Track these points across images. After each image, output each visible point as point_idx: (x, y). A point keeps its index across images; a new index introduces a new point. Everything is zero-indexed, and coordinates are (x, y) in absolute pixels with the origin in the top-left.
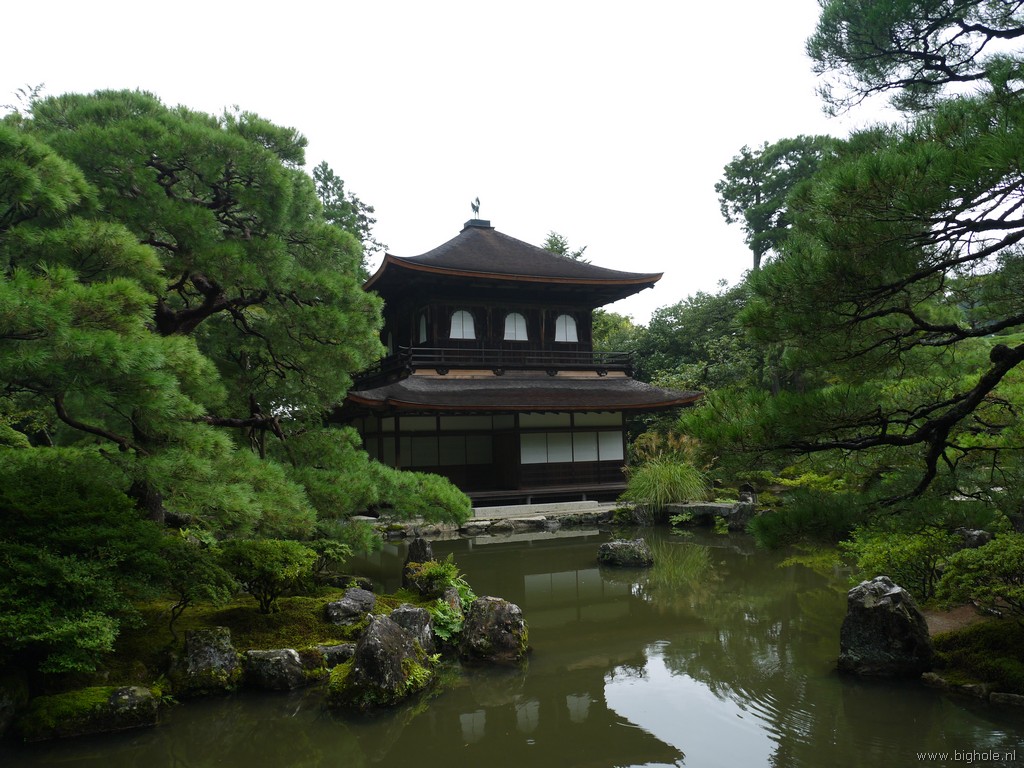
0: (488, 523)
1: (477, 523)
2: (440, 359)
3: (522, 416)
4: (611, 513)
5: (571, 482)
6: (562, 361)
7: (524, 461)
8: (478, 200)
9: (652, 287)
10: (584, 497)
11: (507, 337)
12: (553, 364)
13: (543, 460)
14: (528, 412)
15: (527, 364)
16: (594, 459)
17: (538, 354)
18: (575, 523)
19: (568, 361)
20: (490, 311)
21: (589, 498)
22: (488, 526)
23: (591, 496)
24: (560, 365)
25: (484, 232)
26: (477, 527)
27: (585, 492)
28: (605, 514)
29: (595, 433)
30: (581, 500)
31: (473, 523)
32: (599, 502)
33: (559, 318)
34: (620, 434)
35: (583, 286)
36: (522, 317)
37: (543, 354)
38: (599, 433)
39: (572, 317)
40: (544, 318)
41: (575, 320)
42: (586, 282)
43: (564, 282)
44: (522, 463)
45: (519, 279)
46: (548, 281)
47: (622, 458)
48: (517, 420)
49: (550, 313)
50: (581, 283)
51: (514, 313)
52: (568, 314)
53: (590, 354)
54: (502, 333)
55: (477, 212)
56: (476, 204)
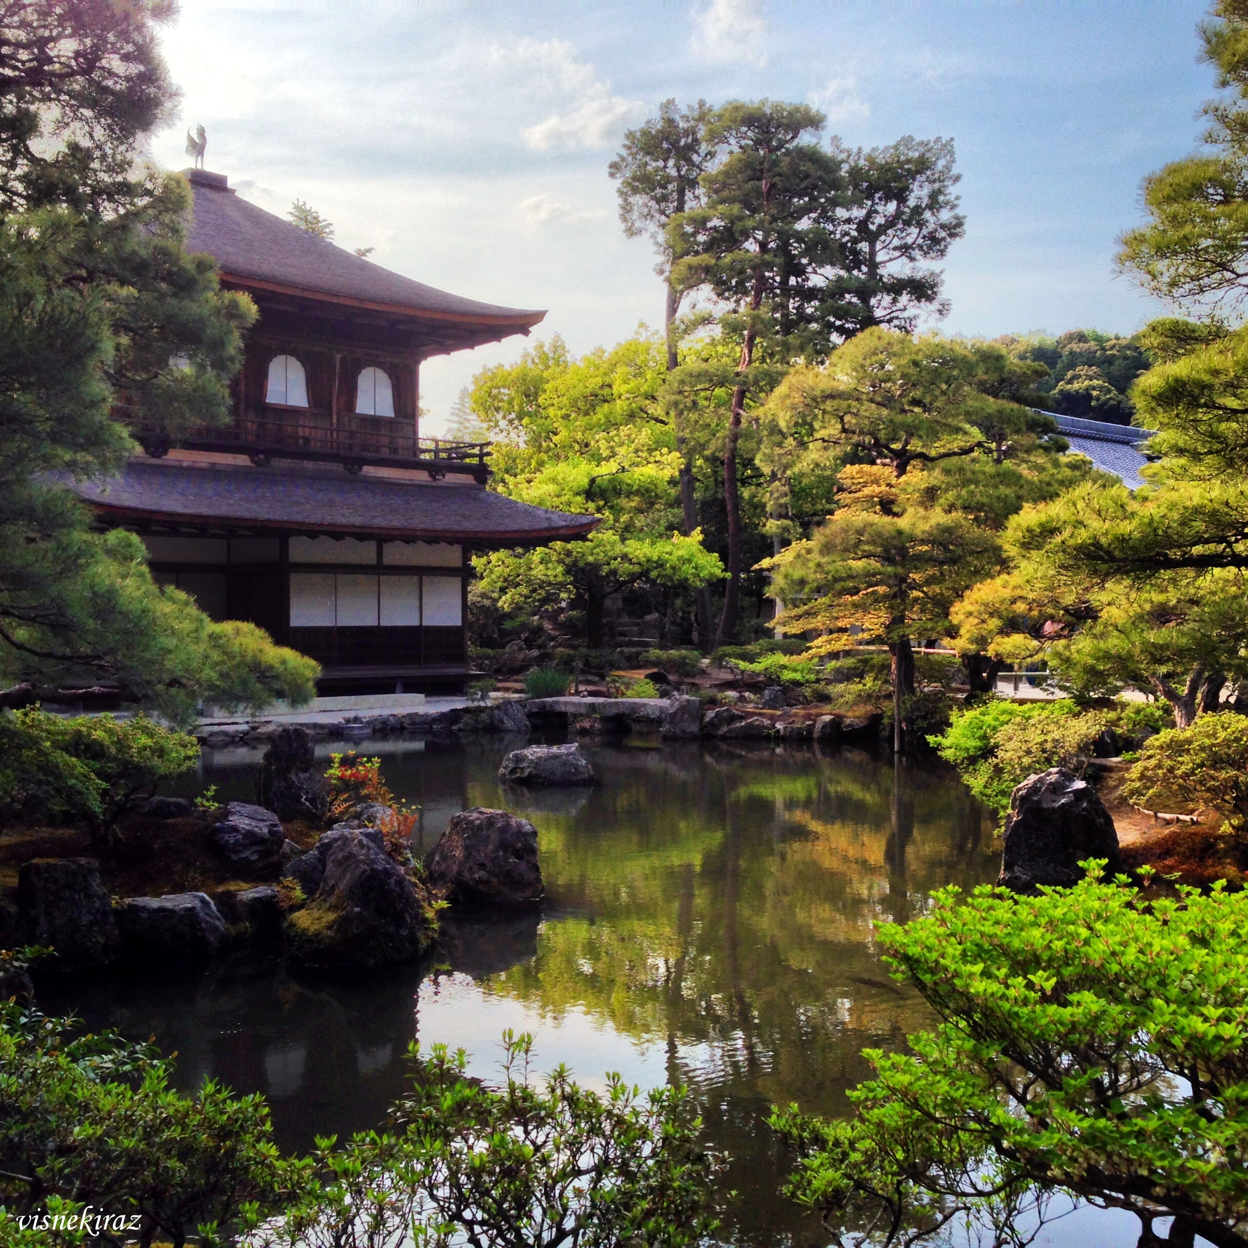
0: (245, 727)
3: (294, 541)
4: (455, 715)
6: (367, 448)
7: (293, 623)
8: (202, 133)
9: (526, 332)
10: (398, 687)
11: (271, 399)
12: (356, 453)
13: (329, 622)
14: (315, 535)
15: (310, 449)
16: (416, 623)
17: (326, 434)
18: (396, 730)
19: (377, 449)
21: (408, 690)
22: (246, 733)
23: (411, 686)
24: (369, 456)
25: (218, 197)
26: (226, 734)
27: (403, 678)
28: (443, 714)
29: (415, 579)
30: (393, 691)
31: (216, 728)
32: (428, 694)
33: (364, 372)
34: (458, 581)
35: (413, 319)
36: (299, 364)
37: (334, 434)
38: (424, 578)
39: (385, 372)
40: (338, 369)
41: (390, 378)
42: (420, 314)
43: (383, 308)
44: (291, 625)
45: (307, 294)
46: (357, 305)
47: (460, 624)
48: (284, 548)
49: (351, 362)
50: (412, 314)
51: (284, 356)
52: (379, 367)
53: (415, 440)
54: (262, 390)
55: (200, 157)
56: (198, 140)
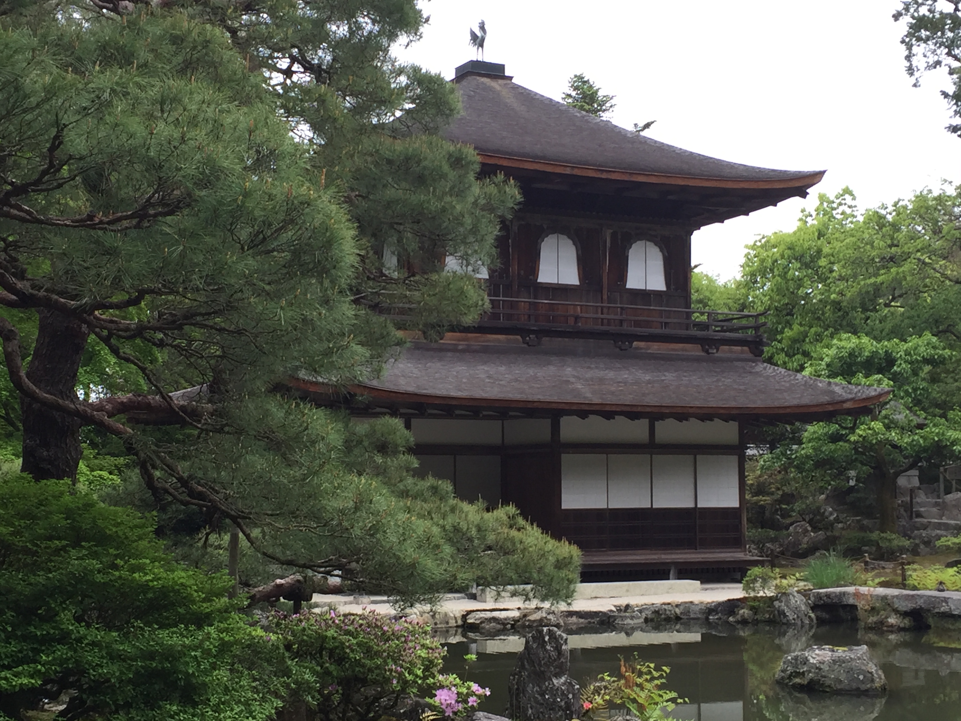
0: (516, 614)
1: (496, 614)
3: (565, 421)
6: (639, 324)
7: (565, 506)
8: (482, 27)
9: (804, 195)
10: (672, 573)
11: (543, 278)
12: (626, 328)
13: (601, 504)
16: (691, 505)
17: (596, 310)
18: (668, 620)
19: (649, 325)
20: (515, 228)
21: (682, 576)
22: (516, 621)
23: (685, 572)
24: (639, 331)
25: (496, 85)
26: (494, 619)
27: (675, 564)
29: (691, 457)
30: (667, 577)
31: (488, 615)
32: (703, 581)
33: (634, 246)
34: (734, 460)
35: (684, 189)
36: (570, 242)
37: (605, 310)
38: (698, 457)
39: (656, 245)
40: (608, 244)
41: (661, 250)
42: (691, 183)
43: (653, 180)
44: (563, 507)
45: (576, 172)
46: (626, 179)
47: (737, 505)
48: (556, 428)
49: (620, 237)
50: (683, 183)
51: (556, 235)
52: (649, 240)
53: (687, 312)
54: (534, 270)
55: (480, 49)
56: (479, 33)
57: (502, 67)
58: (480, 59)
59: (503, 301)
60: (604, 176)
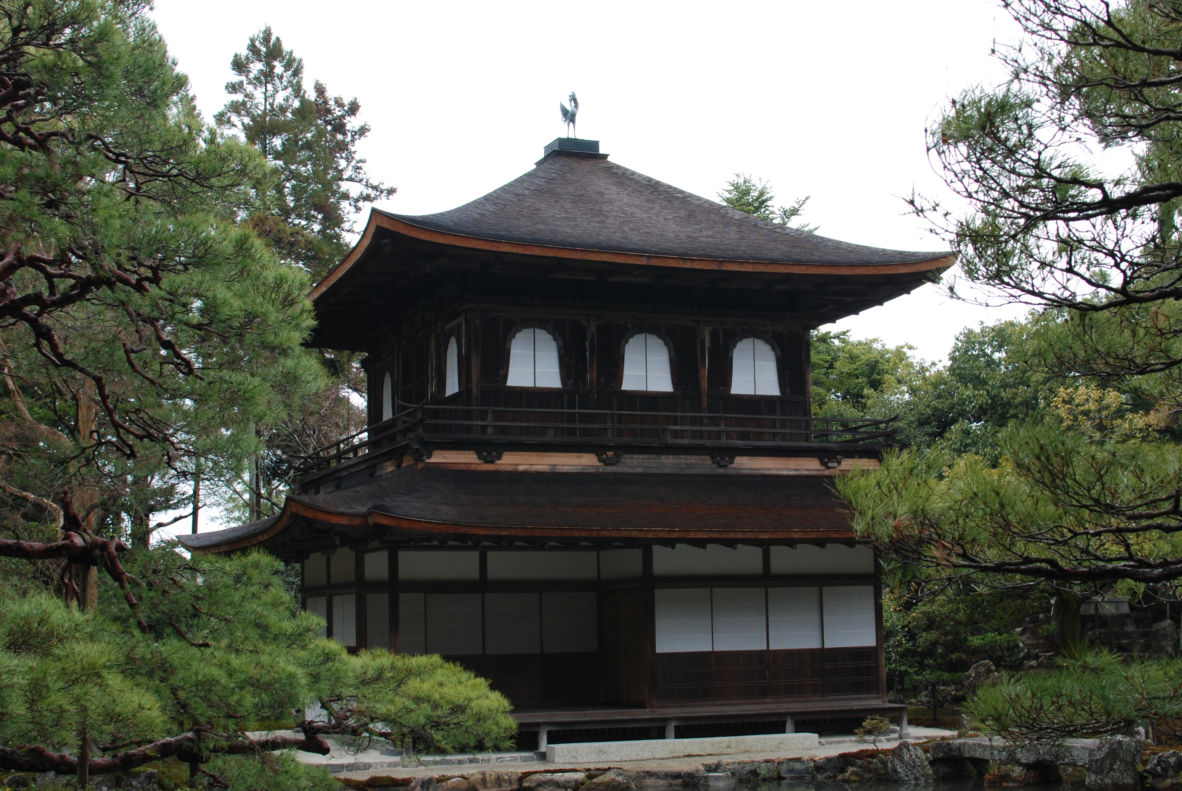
0: (580, 776)
1: (557, 776)
2: (484, 429)
3: (658, 550)
4: (845, 759)
5: (763, 693)
6: (744, 436)
8: (573, 99)
9: (937, 281)
10: (789, 725)
11: (627, 385)
12: (724, 441)
13: (704, 647)
14: (670, 543)
15: (670, 441)
16: (814, 644)
17: (695, 421)
18: (766, 780)
19: (759, 436)
20: (593, 328)
21: (799, 728)
22: (582, 782)
23: (804, 723)
24: (739, 443)
25: (588, 165)
26: (557, 783)
27: (792, 715)
28: (829, 760)
29: (815, 590)
30: (783, 731)
31: (549, 776)
32: (821, 735)
33: (739, 345)
34: (869, 590)
35: (789, 277)
36: (660, 342)
37: (705, 421)
38: (824, 588)
39: (766, 343)
40: (707, 344)
41: (773, 349)
42: (796, 270)
43: (748, 268)
44: (658, 651)
45: (653, 262)
46: (715, 268)
47: (873, 643)
48: (648, 559)
49: (721, 334)
50: (785, 271)
51: (644, 335)
52: (758, 338)
53: (806, 421)
54: (617, 376)
55: (571, 124)
56: (569, 107)
57: (595, 145)
58: (572, 136)
59: (579, 413)
60: (688, 265)
